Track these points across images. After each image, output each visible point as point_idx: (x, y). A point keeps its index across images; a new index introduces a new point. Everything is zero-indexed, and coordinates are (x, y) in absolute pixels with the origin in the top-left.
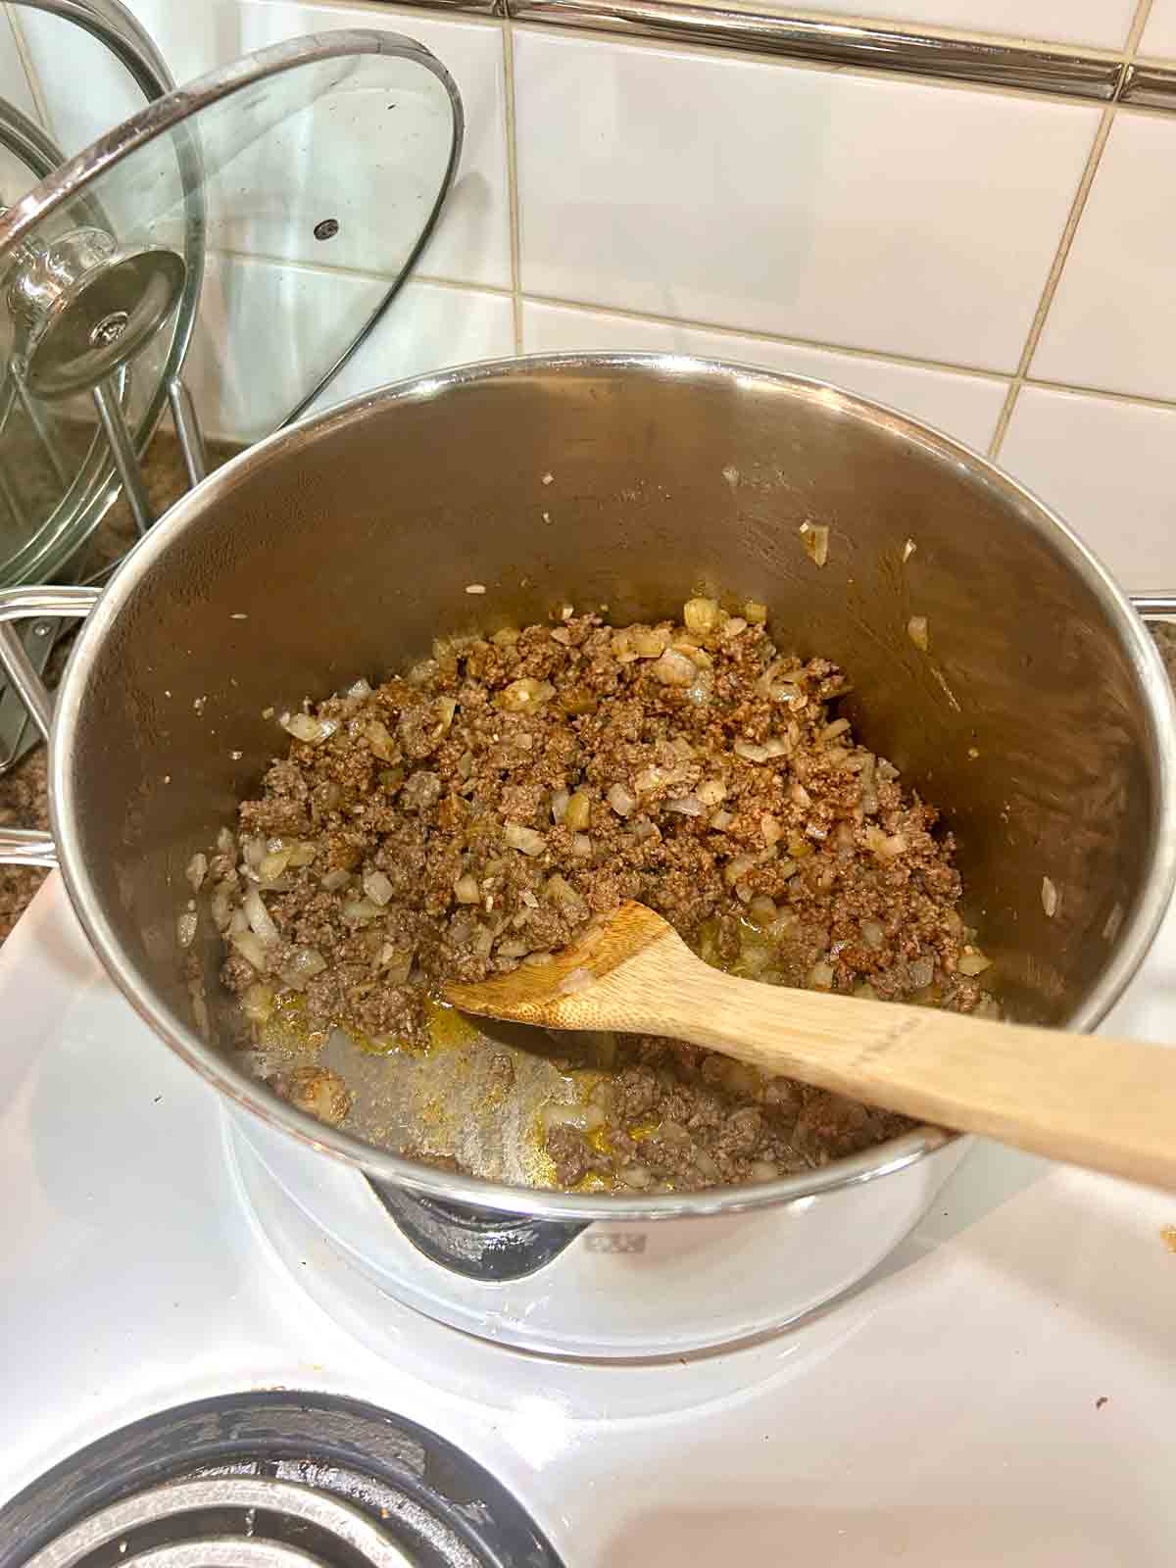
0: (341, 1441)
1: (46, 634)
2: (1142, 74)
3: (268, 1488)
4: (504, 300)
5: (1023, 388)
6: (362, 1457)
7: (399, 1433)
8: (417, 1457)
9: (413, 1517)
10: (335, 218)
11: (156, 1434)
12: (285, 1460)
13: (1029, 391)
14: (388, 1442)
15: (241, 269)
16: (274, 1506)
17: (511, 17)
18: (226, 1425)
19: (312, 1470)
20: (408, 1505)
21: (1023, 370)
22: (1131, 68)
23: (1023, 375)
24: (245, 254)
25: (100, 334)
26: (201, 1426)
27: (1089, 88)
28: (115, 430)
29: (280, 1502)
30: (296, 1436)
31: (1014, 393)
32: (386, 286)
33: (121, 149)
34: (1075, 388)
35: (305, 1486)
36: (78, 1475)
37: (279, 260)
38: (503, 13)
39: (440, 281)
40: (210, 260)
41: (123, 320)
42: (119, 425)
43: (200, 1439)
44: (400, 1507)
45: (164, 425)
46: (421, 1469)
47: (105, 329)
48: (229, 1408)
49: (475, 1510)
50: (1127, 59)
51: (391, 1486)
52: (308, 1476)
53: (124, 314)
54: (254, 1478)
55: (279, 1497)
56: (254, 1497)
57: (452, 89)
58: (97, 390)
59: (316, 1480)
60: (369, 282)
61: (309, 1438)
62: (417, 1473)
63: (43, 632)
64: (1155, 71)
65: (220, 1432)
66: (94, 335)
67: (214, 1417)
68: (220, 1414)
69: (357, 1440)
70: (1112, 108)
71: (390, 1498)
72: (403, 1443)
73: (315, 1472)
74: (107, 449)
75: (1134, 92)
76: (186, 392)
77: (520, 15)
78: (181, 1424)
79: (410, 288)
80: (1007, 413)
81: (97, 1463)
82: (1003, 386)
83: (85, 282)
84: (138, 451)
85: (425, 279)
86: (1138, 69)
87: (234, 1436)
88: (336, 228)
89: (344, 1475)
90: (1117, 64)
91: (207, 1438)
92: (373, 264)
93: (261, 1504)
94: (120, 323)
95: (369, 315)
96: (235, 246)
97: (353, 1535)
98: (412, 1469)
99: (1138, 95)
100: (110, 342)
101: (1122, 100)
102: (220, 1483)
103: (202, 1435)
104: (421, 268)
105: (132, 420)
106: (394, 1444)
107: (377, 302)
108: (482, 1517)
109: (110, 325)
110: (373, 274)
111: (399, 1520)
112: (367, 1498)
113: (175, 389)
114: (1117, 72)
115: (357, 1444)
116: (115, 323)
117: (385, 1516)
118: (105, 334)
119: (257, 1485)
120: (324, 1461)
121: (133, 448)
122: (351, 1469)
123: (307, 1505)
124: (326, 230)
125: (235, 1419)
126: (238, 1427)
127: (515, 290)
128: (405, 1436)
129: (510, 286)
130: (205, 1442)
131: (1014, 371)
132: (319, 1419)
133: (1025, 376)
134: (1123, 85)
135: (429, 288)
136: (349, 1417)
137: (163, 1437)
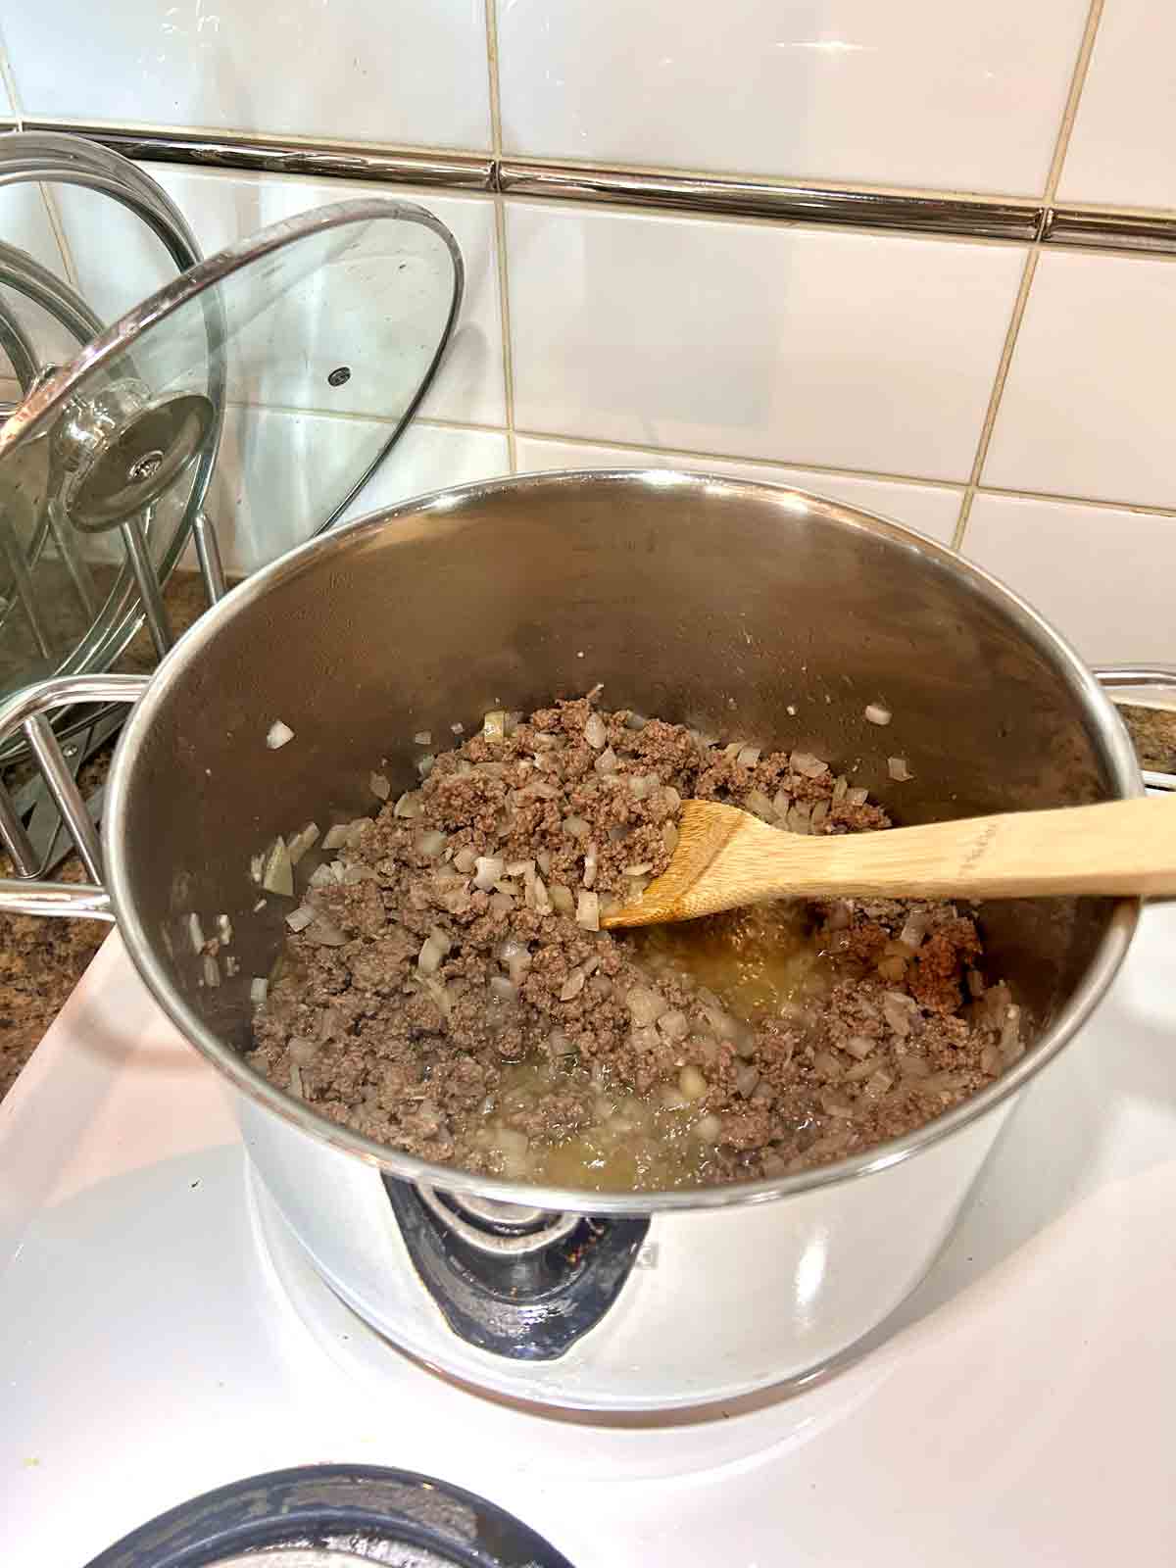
0: (391, 1509)
1: (75, 754)
2: (1060, 217)
3: (321, 1559)
4: (500, 438)
5: (976, 495)
6: (413, 1525)
7: (449, 1500)
8: (469, 1521)
10: (349, 366)
11: (205, 1512)
12: (334, 1535)
13: (981, 497)
14: (438, 1509)
15: (256, 418)
17: (504, 192)
18: (275, 1502)
19: (363, 1544)
21: (975, 479)
22: (1051, 212)
23: (975, 483)
24: (258, 405)
25: (137, 472)
26: (251, 1502)
27: (1015, 230)
28: (141, 563)
30: (346, 1507)
31: (968, 501)
32: (392, 428)
33: (181, 296)
34: (1023, 493)
35: (350, 1554)
37: (292, 408)
38: (495, 187)
39: (440, 422)
40: (229, 412)
41: (158, 458)
42: (145, 562)
43: (250, 1516)
45: (186, 563)
46: (473, 1533)
47: (143, 466)
48: (279, 1484)
50: (1047, 204)
51: (442, 1554)
52: (359, 1551)
53: (159, 452)
54: (306, 1549)
57: (454, 250)
58: (126, 526)
59: (368, 1552)
60: (377, 425)
61: (360, 1509)
62: (470, 1538)
63: (70, 753)
64: (1072, 213)
65: (268, 1507)
66: (132, 472)
67: (263, 1494)
68: (269, 1490)
69: (408, 1507)
70: (1036, 247)
72: (453, 1509)
73: (365, 1545)
74: (133, 580)
75: (1056, 233)
76: (208, 523)
77: (509, 189)
78: (230, 1502)
79: (413, 430)
80: (964, 517)
81: (149, 1545)
82: (958, 495)
83: (127, 424)
84: (161, 582)
85: (427, 421)
86: (1056, 212)
87: (285, 1510)
88: (348, 376)
89: (396, 1548)
90: (1038, 210)
91: (259, 1513)
92: (379, 410)
94: (157, 461)
95: (375, 454)
96: (251, 399)
98: (465, 1534)
99: (1058, 235)
100: (146, 478)
101: (1045, 239)
102: (274, 1556)
103: (252, 1512)
104: (422, 413)
105: (157, 553)
106: (444, 1509)
107: (383, 444)
109: (146, 463)
110: (378, 418)
113: (199, 523)
114: (1038, 218)
115: (409, 1512)
116: (151, 461)
118: (143, 471)
119: (310, 1556)
120: (375, 1533)
121: (157, 581)
122: (402, 1541)
124: (339, 377)
125: (286, 1493)
126: (288, 1500)
127: (509, 428)
128: (456, 1501)
129: (505, 425)
130: (256, 1518)
131: (967, 480)
132: (370, 1490)
133: (977, 485)
134: (1045, 227)
135: (430, 428)
136: (399, 1486)
137: (212, 1516)
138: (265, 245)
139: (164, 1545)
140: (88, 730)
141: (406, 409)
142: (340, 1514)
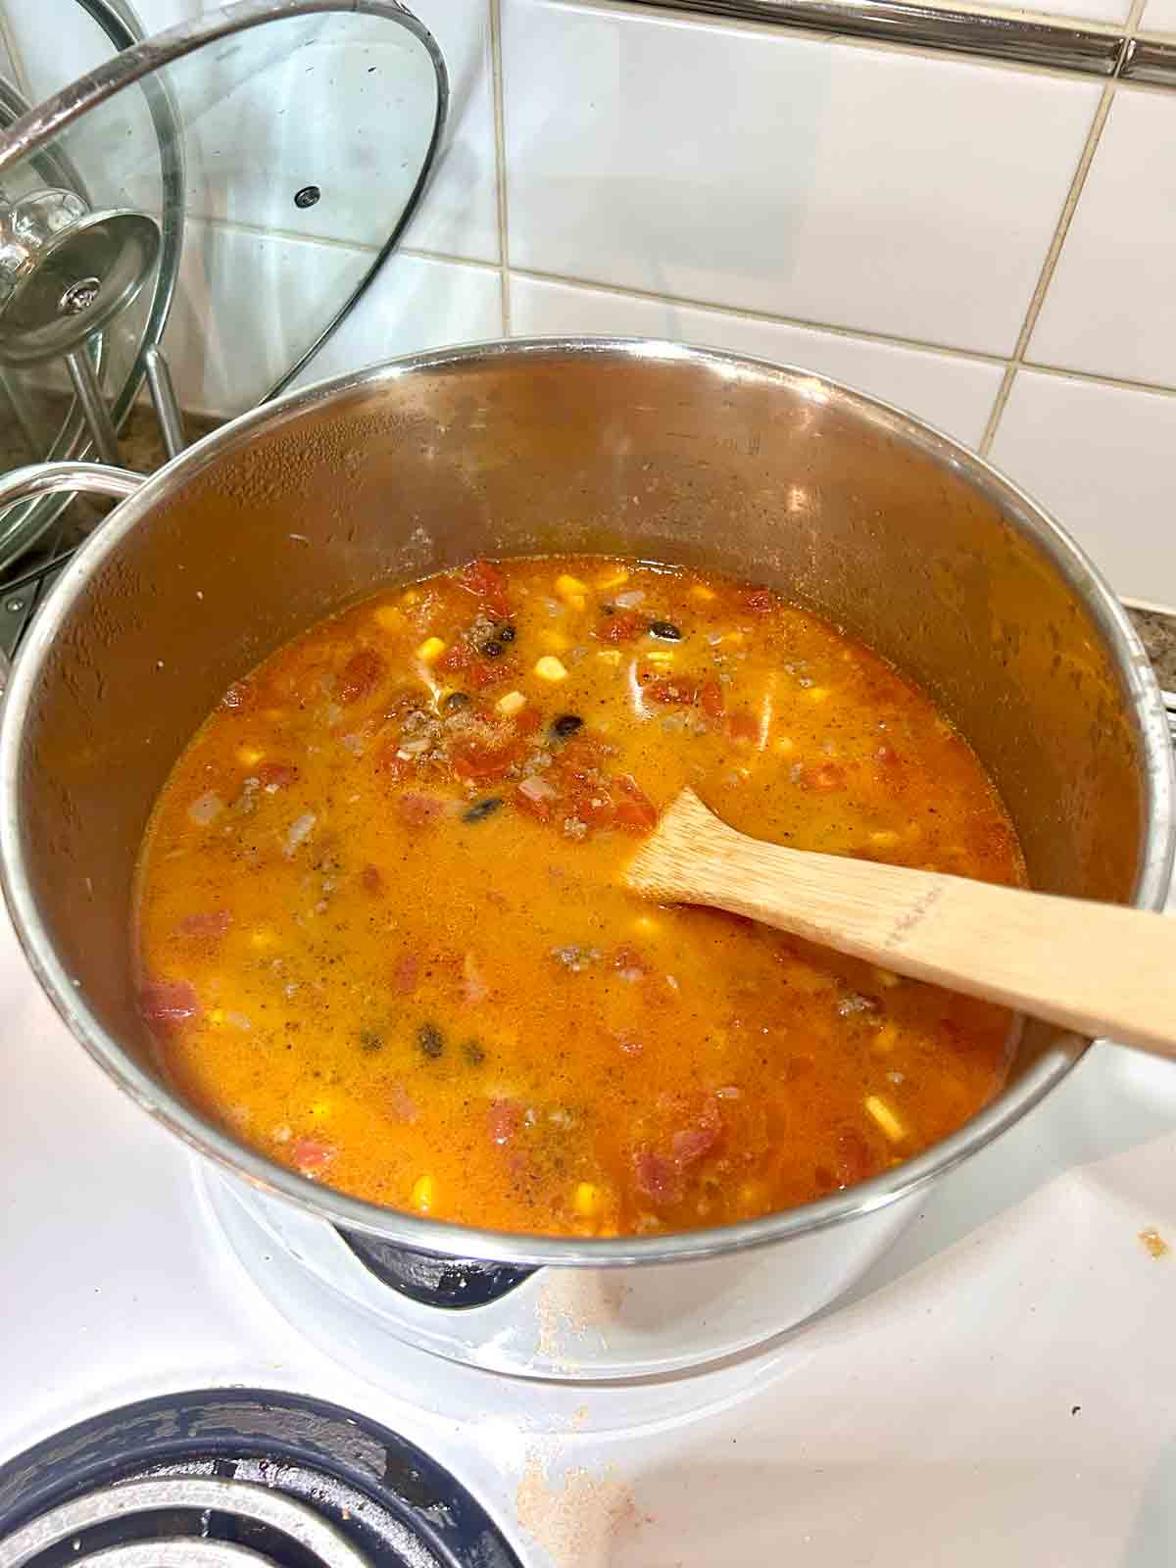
0: (302, 1440)
1: (20, 609)
2: (1145, 49)
3: (224, 1489)
4: (492, 274)
5: (1019, 372)
6: (323, 1457)
7: (360, 1433)
8: (379, 1457)
9: (373, 1518)
10: (317, 185)
11: (113, 1430)
12: (243, 1459)
13: (1025, 375)
14: (350, 1442)
15: (223, 237)
16: (230, 1508)
18: (184, 1422)
19: (272, 1469)
20: (370, 1506)
21: (1019, 353)
22: (1133, 43)
23: (1019, 358)
24: (224, 221)
25: (70, 301)
26: (159, 1423)
27: (1091, 63)
28: (89, 399)
29: (235, 1502)
30: (255, 1435)
31: (1009, 378)
32: (371, 258)
34: (1071, 373)
35: (264, 1486)
36: (31, 1470)
37: (262, 229)
39: (423, 253)
40: (190, 228)
41: (94, 286)
42: (96, 399)
43: (158, 1436)
44: (361, 1508)
45: (143, 398)
46: (383, 1470)
47: (76, 295)
48: (188, 1405)
49: (437, 1513)
50: (1128, 33)
51: (351, 1487)
52: (268, 1475)
53: (96, 280)
54: (211, 1477)
55: (235, 1498)
56: (209, 1498)
57: (434, 51)
59: (275, 1479)
60: (354, 254)
61: (269, 1437)
62: (379, 1475)
63: (16, 607)
64: (1158, 46)
65: (177, 1429)
66: (64, 300)
67: (171, 1415)
68: (179, 1411)
69: (320, 1440)
70: (1113, 84)
71: (351, 1499)
72: (365, 1443)
73: (274, 1472)
74: (83, 421)
75: (1136, 68)
76: (160, 360)
78: (138, 1421)
79: (397, 263)
80: (1003, 397)
81: (52, 1458)
82: (998, 370)
83: (53, 245)
84: (115, 425)
85: (411, 251)
86: (1140, 44)
87: (192, 1434)
88: (318, 196)
89: (305, 1475)
90: (1119, 38)
91: (166, 1435)
92: (357, 235)
93: (216, 1505)
94: (93, 290)
95: (353, 287)
96: (217, 214)
97: (309, 1538)
98: (374, 1470)
99: (1139, 70)
100: (80, 309)
101: (1123, 75)
102: (174, 1483)
103: (159, 1432)
104: (409, 240)
105: (110, 392)
106: (355, 1444)
107: (362, 275)
108: (445, 1521)
109: (81, 291)
110: (356, 245)
111: (359, 1522)
112: (327, 1499)
113: (151, 359)
114: (1119, 47)
115: (319, 1444)
116: (85, 289)
117: (345, 1517)
118: (76, 300)
119: (213, 1485)
120: (285, 1459)
121: (110, 422)
122: (312, 1469)
123: (262, 1507)
124: (307, 197)
125: (196, 1416)
126: (197, 1424)
127: (501, 263)
128: (367, 1435)
129: (497, 261)
130: (164, 1439)
131: (1010, 354)
132: (280, 1417)
133: (1021, 359)
134: (1124, 61)
135: (416, 259)
136: (312, 1416)
137: (119, 1434)
138: (185, 41)
139: (69, 1460)
140: (36, 583)
141: (388, 234)
142: (250, 1440)
